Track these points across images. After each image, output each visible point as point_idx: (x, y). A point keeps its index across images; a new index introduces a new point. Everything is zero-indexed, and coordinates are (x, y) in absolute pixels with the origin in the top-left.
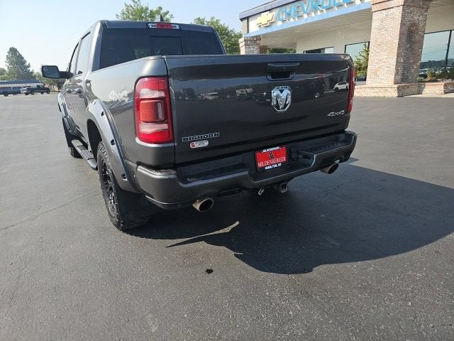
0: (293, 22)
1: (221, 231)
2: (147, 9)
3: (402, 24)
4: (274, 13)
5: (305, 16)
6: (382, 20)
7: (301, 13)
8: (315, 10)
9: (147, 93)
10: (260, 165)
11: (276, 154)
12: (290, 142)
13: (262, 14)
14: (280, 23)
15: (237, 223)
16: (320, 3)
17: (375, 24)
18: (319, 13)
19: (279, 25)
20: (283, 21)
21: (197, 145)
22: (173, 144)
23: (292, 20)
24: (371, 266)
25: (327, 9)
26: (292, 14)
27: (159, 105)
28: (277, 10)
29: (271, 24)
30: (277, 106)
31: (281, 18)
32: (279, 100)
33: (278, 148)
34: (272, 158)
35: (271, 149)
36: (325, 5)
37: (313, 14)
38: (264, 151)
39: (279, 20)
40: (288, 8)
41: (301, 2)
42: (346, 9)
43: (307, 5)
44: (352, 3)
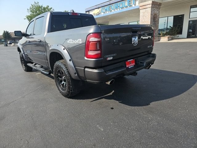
0: (108, 13)
1: (109, 95)
2: (42, 6)
3: (151, 14)
4: (100, 9)
5: (113, 11)
6: (144, 13)
7: (111, 10)
8: (117, 8)
9: (93, 39)
10: (127, 66)
11: (132, 62)
12: (135, 58)
13: (95, 10)
14: (102, 13)
15: (113, 91)
16: (119, 6)
17: (141, 14)
18: (118, 10)
19: (102, 14)
20: (104, 13)
21: (109, 59)
22: (101, 59)
23: (107, 12)
24: (169, 101)
26: (108, 10)
27: (98, 44)
28: (101, 8)
29: (99, 14)
30: (134, 43)
31: (103, 11)
32: (135, 41)
33: (132, 60)
34: (131, 64)
35: (130, 60)
36: (121, 7)
37: (116, 10)
38: (128, 61)
39: (102, 12)
40: (106, 8)
41: (110, 5)
42: (129, 8)
43: (113, 6)
44: (131, 6)
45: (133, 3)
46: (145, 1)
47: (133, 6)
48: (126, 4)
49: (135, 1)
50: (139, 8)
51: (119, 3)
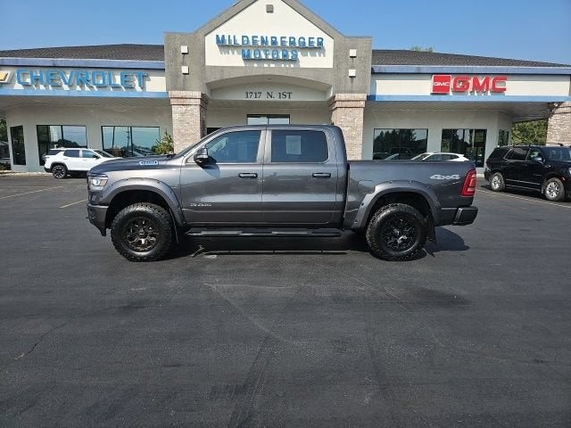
0: (42, 90)
4: (9, 72)
5: (66, 87)
7: (58, 82)
8: (81, 84)
14: (18, 86)
16: (90, 77)
17: (175, 116)
20: (26, 85)
23: (42, 87)
25: (99, 87)
26: (44, 80)
28: (15, 70)
31: (22, 81)
36: (96, 82)
37: (78, 88)
39: (19, 82)
40: (37, 73)
41: (58, 70)
42: (124, 93)
43: (68, 76)
44: (132, 88)
45: (137, 82)
46: (184, 90)
47: (138, 89)
48: (115, 80)
49: (143, 79)
50: (169, 100)
51: (91, 71)
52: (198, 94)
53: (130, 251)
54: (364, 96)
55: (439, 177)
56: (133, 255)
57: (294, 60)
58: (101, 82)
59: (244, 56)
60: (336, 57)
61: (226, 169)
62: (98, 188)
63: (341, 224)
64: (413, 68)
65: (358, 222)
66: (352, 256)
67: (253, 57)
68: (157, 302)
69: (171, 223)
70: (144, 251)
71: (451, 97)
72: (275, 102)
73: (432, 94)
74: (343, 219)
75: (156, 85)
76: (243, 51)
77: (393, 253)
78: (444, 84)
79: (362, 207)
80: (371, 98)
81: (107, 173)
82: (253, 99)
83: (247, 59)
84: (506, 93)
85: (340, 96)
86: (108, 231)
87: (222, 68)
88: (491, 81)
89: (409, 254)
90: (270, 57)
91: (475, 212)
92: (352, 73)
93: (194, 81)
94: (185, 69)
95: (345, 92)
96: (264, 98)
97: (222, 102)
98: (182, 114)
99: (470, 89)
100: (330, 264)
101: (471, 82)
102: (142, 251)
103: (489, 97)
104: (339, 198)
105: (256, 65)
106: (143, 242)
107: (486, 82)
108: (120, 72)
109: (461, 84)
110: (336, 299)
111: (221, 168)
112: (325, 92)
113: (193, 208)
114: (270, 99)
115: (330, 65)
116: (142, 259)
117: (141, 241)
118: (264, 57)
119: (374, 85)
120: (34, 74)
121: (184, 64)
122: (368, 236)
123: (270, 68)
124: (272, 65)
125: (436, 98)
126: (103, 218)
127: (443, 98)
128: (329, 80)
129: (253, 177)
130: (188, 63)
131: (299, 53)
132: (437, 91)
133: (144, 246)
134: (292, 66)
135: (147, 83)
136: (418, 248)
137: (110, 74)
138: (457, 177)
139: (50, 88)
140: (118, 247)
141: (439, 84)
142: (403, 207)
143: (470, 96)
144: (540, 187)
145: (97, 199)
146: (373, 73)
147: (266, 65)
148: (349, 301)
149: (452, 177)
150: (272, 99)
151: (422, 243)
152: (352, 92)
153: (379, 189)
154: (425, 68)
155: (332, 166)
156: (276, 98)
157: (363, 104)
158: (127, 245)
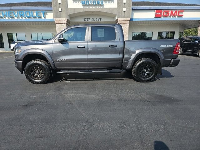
5: (16, 18)
7: (13, 16)
8: (22, 16)
16: (25, 14)
17: (57, 28)
20: (1, 18)
23: (7, 18)
25: (28, 17)
26: (7, 15)
37: (21, 18)
41: (12, 11)
42: (38, 20)
43: (16, 13)
44: (40, 18)
45: (42, 15)
46: (60, 18)
47: (43, 18)
48: (34, 14)
49: (45, 14)
50: (54, 22)
51: (25, 11)
52: (65, 19)
53: (33, 80)
54: (129, 19)
55: (164, 46)
56: (34, 81)
57: (102, 5)
58: (29, 15)
59: (82, 3)
60: (118, 3)
61: (72, 45)
62: (17, 54)
63: (121, 67)
64: (148, 7)
65: (129, 66)
66: (126, 81)
67: (86, 4)
68: (40, 102)
69: (49, 68)
70: (39, 80)
71: (162, 19)
72: (95, 22)
73: (155, 18)
74: (122, 65)
75: (50, 16)
76: (82, 1)
77: (143, 79)
78: (160, 14)
79: (130, 60)
80: (131, 20)
81: (21, 47)
82: (87, 21)
83: (84, 5)
84: (183, 17)
85: (120, 19)
86: (23, 72)
87: (74, 9)
88: (178, 12)
89: (150, 79)
90: (93, 4)
91: (179, 61)
92: (124, 9)
93: (64, 14)
94: (60, 10)
95: (122, 17)
96: (91, 20)
97: (74, 22)
98: (60, 27)
99: (170, 15)
100: (117, 84)
101: (170, 12)
102: (38, 80)
103: (177, 18)
104: (121, 56)
105: (87, 7)
106: (38, 76)
107: (176, 12)
108: (36, 11)
109: (166, 14)
110: (120, 100)
111: (69, 44)
112: (114, 18)
113: (58, 61)
114: (93, 21)
115: (116, 7)
116: (38, 83)
117: (37, 76)
118: (90, 4)
119: (133, 14)
120: (4, 13)
121: (59, 7)
122: (133, 72)
123: (93, 8)
124: (94, 7)
125: (156, 19)
126: (21, 66)
127: (159, 19)
128: (115, 12)
129: (83, 47)
130: (61, 7)
131: (104, 2)
132: (157, 16)
133: (39, 78)
134: (101, 7)
135: (46, 15)
136: (154, 77)
137: (32, 12)
138: (172, 46)
139: (10, 18)
140: (28, 78)
141: (157, 14)
142: (148, 59)
143: (170, 18)
144: (197, 52)
145: (18, 58)
146: (132, 10)
147: (91, 7)
148: (125, 101)
149: (169, 46)
150: (94, 21)
151: (156, 75)
152: (124, 17)
153: (138, 52)
154: (152, 7)
155: (117, 42)
156: (95, 21)
157: (128, 22)
158: (32, 77)
